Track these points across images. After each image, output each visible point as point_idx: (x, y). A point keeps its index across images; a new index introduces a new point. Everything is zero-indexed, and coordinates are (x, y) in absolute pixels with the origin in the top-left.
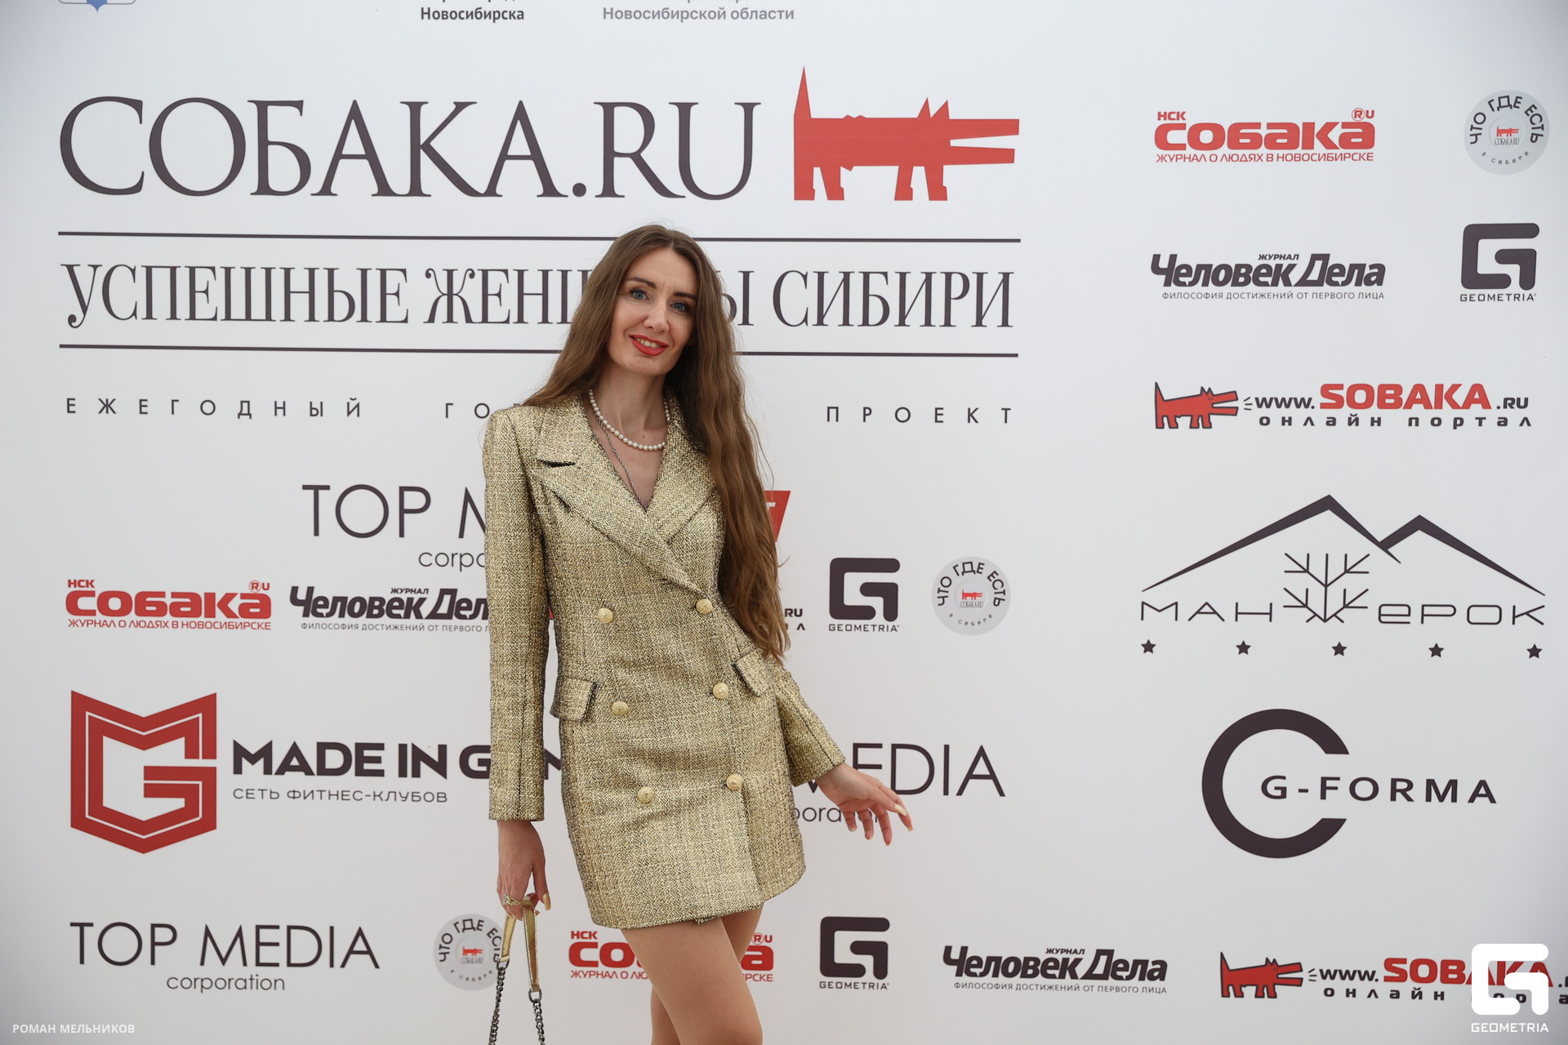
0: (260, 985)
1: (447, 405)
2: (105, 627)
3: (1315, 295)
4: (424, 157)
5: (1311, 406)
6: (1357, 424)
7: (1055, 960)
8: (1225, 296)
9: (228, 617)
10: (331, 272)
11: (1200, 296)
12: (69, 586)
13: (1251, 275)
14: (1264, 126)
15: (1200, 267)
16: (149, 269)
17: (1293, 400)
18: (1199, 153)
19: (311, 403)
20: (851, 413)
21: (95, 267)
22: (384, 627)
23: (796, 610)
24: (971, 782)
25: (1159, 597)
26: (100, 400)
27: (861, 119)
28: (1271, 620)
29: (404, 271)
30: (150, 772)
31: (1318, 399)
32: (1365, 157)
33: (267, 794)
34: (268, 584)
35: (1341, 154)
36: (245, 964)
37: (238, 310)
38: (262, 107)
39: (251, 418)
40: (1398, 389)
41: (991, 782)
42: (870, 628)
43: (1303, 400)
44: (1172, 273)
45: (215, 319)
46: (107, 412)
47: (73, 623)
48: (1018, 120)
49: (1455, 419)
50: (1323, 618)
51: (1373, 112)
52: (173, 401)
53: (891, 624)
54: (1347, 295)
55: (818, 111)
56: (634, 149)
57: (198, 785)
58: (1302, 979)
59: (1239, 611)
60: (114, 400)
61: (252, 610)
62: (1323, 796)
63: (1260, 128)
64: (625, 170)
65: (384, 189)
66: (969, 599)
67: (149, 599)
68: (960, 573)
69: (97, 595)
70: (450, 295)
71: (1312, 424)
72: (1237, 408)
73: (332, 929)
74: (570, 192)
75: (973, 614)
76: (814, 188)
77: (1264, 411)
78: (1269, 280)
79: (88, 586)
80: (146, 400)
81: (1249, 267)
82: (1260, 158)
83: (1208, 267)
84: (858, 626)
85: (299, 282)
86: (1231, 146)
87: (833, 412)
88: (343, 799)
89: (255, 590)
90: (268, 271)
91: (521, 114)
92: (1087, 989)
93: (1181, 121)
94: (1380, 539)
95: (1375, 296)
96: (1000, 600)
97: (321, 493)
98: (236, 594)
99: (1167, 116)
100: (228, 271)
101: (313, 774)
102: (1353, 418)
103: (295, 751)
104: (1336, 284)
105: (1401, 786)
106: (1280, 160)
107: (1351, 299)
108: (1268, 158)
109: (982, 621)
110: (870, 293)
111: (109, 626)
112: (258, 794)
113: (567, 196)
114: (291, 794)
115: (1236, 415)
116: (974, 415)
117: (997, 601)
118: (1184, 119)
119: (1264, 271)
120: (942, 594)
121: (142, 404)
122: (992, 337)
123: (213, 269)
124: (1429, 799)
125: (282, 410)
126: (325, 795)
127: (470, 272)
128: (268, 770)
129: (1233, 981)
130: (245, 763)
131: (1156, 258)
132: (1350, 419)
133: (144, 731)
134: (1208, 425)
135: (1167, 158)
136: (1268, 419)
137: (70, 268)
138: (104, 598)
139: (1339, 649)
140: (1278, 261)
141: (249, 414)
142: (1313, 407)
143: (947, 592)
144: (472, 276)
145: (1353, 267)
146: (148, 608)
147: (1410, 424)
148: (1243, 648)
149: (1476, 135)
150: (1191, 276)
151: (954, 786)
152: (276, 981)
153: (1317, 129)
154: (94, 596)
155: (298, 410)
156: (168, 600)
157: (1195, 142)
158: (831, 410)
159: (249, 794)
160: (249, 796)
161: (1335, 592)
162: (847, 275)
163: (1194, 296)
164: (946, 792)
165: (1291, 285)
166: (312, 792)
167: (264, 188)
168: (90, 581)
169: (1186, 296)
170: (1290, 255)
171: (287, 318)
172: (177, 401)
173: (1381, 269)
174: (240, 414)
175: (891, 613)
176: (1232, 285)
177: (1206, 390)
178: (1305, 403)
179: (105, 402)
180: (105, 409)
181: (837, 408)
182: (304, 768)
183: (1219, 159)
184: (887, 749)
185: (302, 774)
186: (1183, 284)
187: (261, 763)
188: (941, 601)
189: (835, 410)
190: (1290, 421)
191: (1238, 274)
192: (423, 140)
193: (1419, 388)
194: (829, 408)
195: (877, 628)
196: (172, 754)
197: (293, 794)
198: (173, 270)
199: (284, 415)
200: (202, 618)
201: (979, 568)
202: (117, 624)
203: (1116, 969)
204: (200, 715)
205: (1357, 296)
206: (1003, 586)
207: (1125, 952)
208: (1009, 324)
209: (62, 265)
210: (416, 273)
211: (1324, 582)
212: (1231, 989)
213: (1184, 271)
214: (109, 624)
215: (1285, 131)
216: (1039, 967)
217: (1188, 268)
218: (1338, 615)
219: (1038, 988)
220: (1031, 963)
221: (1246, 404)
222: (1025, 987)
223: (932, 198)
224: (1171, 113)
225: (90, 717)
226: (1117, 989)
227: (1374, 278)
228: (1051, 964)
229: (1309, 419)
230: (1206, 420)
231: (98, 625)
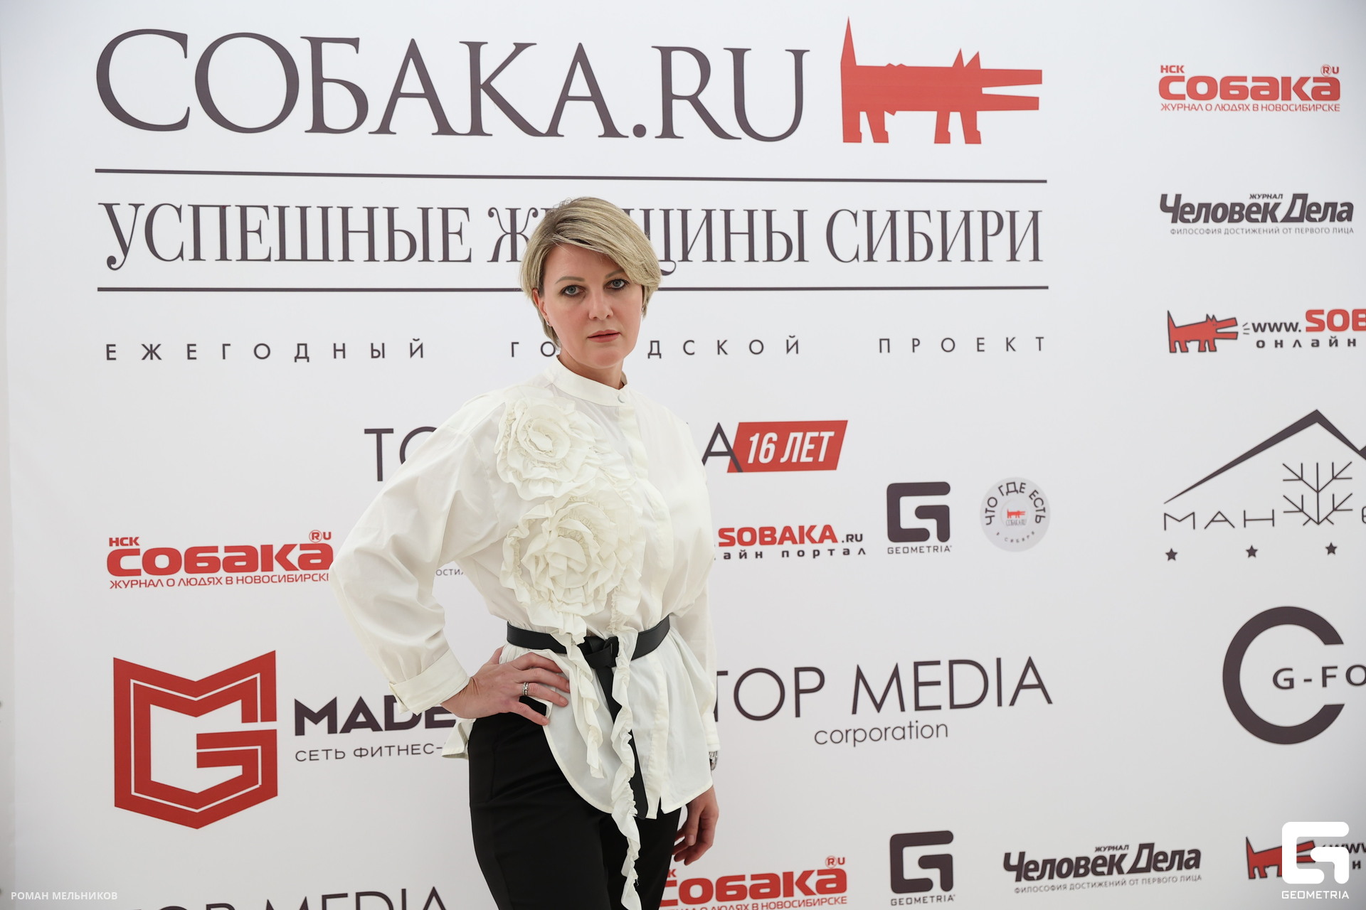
1: (513, 343)
2: (152, 587)
3: (1297, 230)
4: (485, 100)
5: (1298, 330)
6: (1337, 345)
7: (1103, 858)
8: (1223, 231)
9: (287, 569)
10: (391, 211)
11: (1202, 231)
12: (111, 545)
13: (1244, 212)
14: (1249, 79)
15: (1201, 206)
16: (196, 209)
17: (1283, 325)
18: (1197, 103)
19: (372, 344)
20: (901, 344)
21: (137, 206)
22: (453, 572)
23: (856, 535)
24: (1022, 692)
25: (1178, 508)
26: (144, 345)
27: (901, 66)
29: (466, 210)
30: (203, 740)
31: (1304, 324)
32: (1333, 108)
33: (332, 754)
34: (330, 533)
35: (1314, 105)
37: (293, 249)
38: (316, 44)
39: (308, 361)
41: (1039, 691)
42: (925, 549)
43: (1291, 324)
44: (1178, 211)
45: (268, 259)
46: (152, 358)
47: (116, 585)
48: (1041, 71)
50: (1316, 520)
51: (1338, 68)
52: (224, 345)
53: (944, 545)
54: (1323, 230)
55: (862, 60)
56: (691, 91)
57: (257, 750)
59: (1247, 518)
60: (159, 345)
61: (313, 561)
62: (1324, 685)
63: (1246, 81)
64: (683, 113)
65: (444, 128)
66: (1013, 517)
67: (200, 555)
68: (1005, 494)
69: (142, 553)
70: (514, 234)
71: (1300, 346)
72: (1237, 333)
73: (404, 891)
74: (630, 133)
75: (1017, 532)
76: (861, 130)
77: (1260, 335)
78: (1259, 217)
79: (131, 544)
80: (195, 345)
81: (1241, 206)
82: (1247, 107)
83: (1208, 206)
84: (914, 548)
85: (358, 221)
86: (1223, 97)
87: (885, 343)
88: (413, 754)
89: (315, 540)
90: (325, 210)
91: (580, 56)
92: (1132, 882)
93: (1180, 74)
94: (1359, 448)
95: (1346, 231)
96: (1041, 517)
97: (384, 436)
98: (295, 545)
99: (1168, 69)
100: (282, 210)
101: (381, 730)
102: (1333, 340)
103: (361, 706)
104: (1314, 220)
106: (1264, 109)
107: (1327, 234)
108: (1254, 107)
109: (1026, 538)
110: (915, 230)
111: (156, 586)
112: (322, 755)
113: (627, 137)
114: (358, 753)
115: (1236, 339)
116: (1012, 344)
117: (1038, 518)
118: (1182, 72)
119: (1254, 209)
120: (989, 514)
121: (190, 349)
122: (1024, 271)
123: (266, 208)
125: (342, 353)
126: (394, 750)
127: (533, 211)
128: (332, 729)
129: (1258, 863)
130: (307, 721)
131: (1164, 197)
132: (1330, 341)
133: (196, 696)
134: (1213, 349)
135: (1170, 107)
136: (1263, 342)
137: (109, 207)
138: (150, 557)
139: (1331, 549)
141: (307, 357)
142: (1300, 331)
143: (994, 511)
144: (535, 215)
145: (1327, 205)
146: (199, 565)
148: (1252, 552)
150: (1193, 214)
151: (1007, 696)
153: (1293, 83)
154: (139, 554)
155: (358, 351)
156: (221, 555)
157: (1192, 92)
158: (883, 342)
159: (312, 755)
160: (312, 758)
161: (1325, 496)
162: (893, 214)
163: (1197, 232)
164: (1000, 704)
165: (1277, 221)
166: (381, 748)
167: (319, 125)
168: (133, 539)
169: (1191, 232)
170: (1275, 195)
171: (346, 257)
172: (229, 345)
173: (1351, 206)
174: (297, 357)
175: (944, 534)
176: (1229, 221)
177: (1211, 317)
178: (1293, 327)
179: (149, 348)
180: (149, 356)
181: (888, 340)
182: (372, 724)
183: (1214, 108)
184: (945, 666)
185: (369, 730)
186: (1188, 221)
187: (325, 722)
188: (988, 520)
189: (886, 342)
190: (1281, 344)
191: (1233, 212)
192: (482, 82)
194: (881, 340)
195: (931, 549)
196: (228, 719)
197: (360, 753)
198: (223, 209)
199: (344, 357)
200: (259, 572)
201: (1021, 487)
202: (165, 583)
203: (1157, 861)
204: (258, 676)
205: (1331, 230)
206: (1043, 504)
207: (1165, 845)
208: (1040, 258)
209: (99, 204)
210: (479, 212)
211: (1316, 488)
212: (1256, 871)
213: (1188, 209)
214: (155, 584)
215: (1266, 84)
216: (1090, 866)
217: (1191, 206)
218: (1329, 518)
219: (1088, 887)
220: (1083, 863)
221: (1245, 329)
222: (1078, 886)
223: (967, 142)
224: (1171, 67)
225: (134, 684)
226: (1159, 880)
227: (1344, 215)
228: (1100, 862)
229: (1297, 341)
230: (1212, 346)
231: (143, 586)
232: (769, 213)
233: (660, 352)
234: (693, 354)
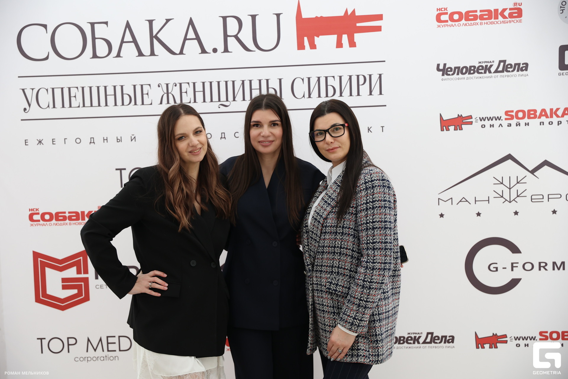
0: (109, 359)
2: (44, 226)
3: (501, 76)
4: (155, 42)
5: (501, 120)
6: (520, 126)
7: (411, 337)
8: (466, 78)
10: (122, 87)
11: (456, 79)
12: (30, 211)
13: (476, 70)
14: (478, 11)
15: (455, 68)
16: (53, 89)
17: (494, 118)
18: (453, 23)
19: (117, 137)
21: (33, 89)
25: (445, 196)
26: (37, 140)
27: (321, 17)
28: (489, 203)
29: (150, 85)
30: (64, 280)
31: (504, 117)
32: (519, 21)
35: (509, 21)
36: (103, 351)
37: (87, 103)
38: (92, 25)
40: (535, 111)
43: (498, 117)
44: (445, 71)
45: (79, 107)
46: (40, 144)
47: (32, 225)
48: (382, 15)
49: (558, 122)
50: (509, 201)
51: (521, 3)
52: (65, 139)
54: (514, 76)
55: (305, 15)
56: (235, 34)
57: (82, 284)
58: (507, 341)
59: (476, 200)
60: (43, 139)
62: (512, 270)
63: (477, 12)
64: (232, 42)
65: (141, 54)
67: (60, 215)
69: (40, 214)
70: (168, 93)
71: (502, 126)
72: (472, 122)
74: (211, 52)
76: (305, 45)
77: (483, 122)
78: (483, 71)
80: (55, 139)
81: (474, 67)
82: (477, 24)
83: (459, 68)
85: (110, 91)
86: (466, 20)
90: (98, 87)
91: (191, 22)
92: (424, 347)
93: (446, 11)
94: (530, 170)
95: (525, 75)
97: (123, 171)
98: (92, 211)
99: (440, 9)
100: (83, 88)
102: (518, 123)
104: (509, 71)
105: (543, 265)
106: (485, 24)
107: (516, 76)
108: (480, 23)
110: (328, 84)
111: (45, 226)
112: (104, 287)
113: (210, 53)
115: (472, 124)
116: (370, 129)
118: (447, 10)
119: (481, 68)
121: (53, 141)
122: (376, 99)
123: (77, 88)
124: (554, 269)
125: (106, 140)
127: (175, 84)
129: (480, 342)
131: (438, 65)
132: (517, 124)
133: (61, 264)
134: (461, 129)
135: (441, 26)
136: (485, 125)
137: (23, 90)
138: (43, 215)
139: (516, 213)
140: (486, 64)
141: (94, 143)
142: (502, 120)
144: (176, 85)
145: (515, 64)
146: (60, 218)
147: (541, 124)
148: (479, 214)
149: (563, 10)
150: (452, 71)
152: (115, 357)
153: (499, 11)
155: (112, 140)
156: (67, 215)
157: (451, 19)
160: (102, 287)
161: (514, 191)
162: (319, 78)
163: (454, 79)
165: (491, 73)
167: (95, 56)
168: (37, 209)
169: (451, 79)
170: (491, 61)
171: (106, 105)
172: (67, 139)
173: (527, 64)
174: (90, 143)
176: (468, 74)
177: (460, 115)
178: (499, 118)
179: (39, 141)
180: (39, 143)
183: (461, 25)
186: (449, 75)
190: (493, 126)
191: (470, 70)
192: (154, 35)
193: (544, 110)
196: (72, 273)
198: (62, 89)
199: (107, 142)
200: (80, 221)
202: (48, 225)
203: (435, 339)
204: (81, 258)
205: (517, 75)
207: (438, 333)
208: (382, 94)
209: (20, 89)
210: (154, 86)
211: (509, 187)
212: (480, 345)
213: (449, 70)
214: (45, 225)
215: (487, 13)
216: (405, 340)
217: (451, 68)
218: (515, 200)
219: (405, 348)
220: (402, 339)
221: (476, 120)
222: (400, 348)
223: (350, 47)
224: (442, 8)
225: (40, 260)
226: (436, 347)
227: (524, 69)
228: (410, 339)
229: (501, 124)
230: (460, 127)
231: (41, 226)
232: (267, 80)
233: (225, 137)
234: (238, 137)
